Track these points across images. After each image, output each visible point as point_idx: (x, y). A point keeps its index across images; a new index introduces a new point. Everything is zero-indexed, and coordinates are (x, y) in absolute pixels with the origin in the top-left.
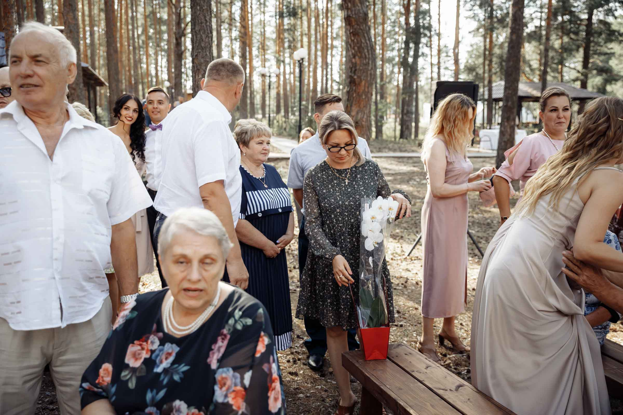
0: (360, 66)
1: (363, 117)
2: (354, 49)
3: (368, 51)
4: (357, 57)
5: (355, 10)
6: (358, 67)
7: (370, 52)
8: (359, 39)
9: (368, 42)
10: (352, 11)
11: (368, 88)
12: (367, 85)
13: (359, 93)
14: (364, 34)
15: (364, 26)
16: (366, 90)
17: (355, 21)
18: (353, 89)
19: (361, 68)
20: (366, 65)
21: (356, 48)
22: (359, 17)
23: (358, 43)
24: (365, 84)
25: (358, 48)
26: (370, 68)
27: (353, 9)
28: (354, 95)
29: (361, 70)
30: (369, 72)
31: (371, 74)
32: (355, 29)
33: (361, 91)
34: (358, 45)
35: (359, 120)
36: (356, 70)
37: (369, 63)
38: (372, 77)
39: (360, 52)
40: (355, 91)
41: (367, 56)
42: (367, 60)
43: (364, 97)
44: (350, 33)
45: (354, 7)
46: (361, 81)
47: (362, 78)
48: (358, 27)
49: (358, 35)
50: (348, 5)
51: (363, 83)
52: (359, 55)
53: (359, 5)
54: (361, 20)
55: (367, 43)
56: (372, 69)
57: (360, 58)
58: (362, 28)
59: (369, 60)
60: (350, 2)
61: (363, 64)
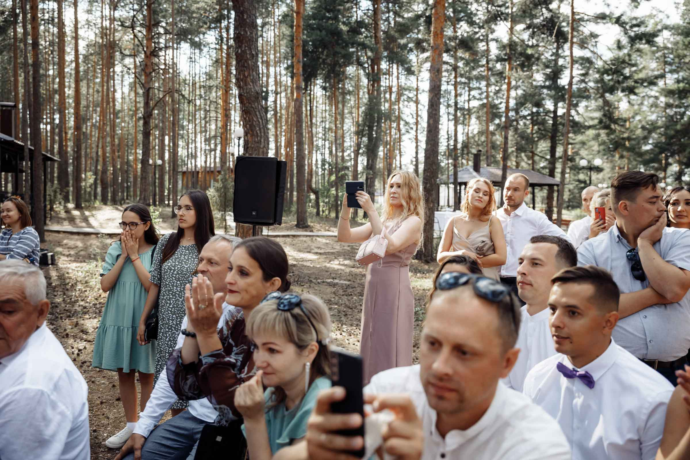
3: (260, 129)
4: (249, 135)
5: (247, 89)
6: (250, 145)
7: (262, 131)
8: (251, 118)
9: (260, 121)
10: (243, 90)
14: (255, 112)
15: (256, 104)
17: (247, 99)
19: (253, 146)
20: (258, 143)
21: (248, 126)
22: (251, 95)
23: (250, 121)
25: (250, 126)
26: (262, 146)
27: (245, 87)
29: (253, 148)
30: (261, 150)
32: (247, 107)
34: (250, 123)
36: (248, 148)
37: (261, 142)
39: (252, 130)
41: (259, 134)
42: (259, 138)
45: (246, 85)
48: (250, 105)
49: (250, 114)
52: (251, 133)
53: (251, 84)
54: (253, 99)
56: (264, 147)
57: (252, 136)
58: (253, 106)
59: (261, 138)
60: (242, 81)
61: (255, 142)
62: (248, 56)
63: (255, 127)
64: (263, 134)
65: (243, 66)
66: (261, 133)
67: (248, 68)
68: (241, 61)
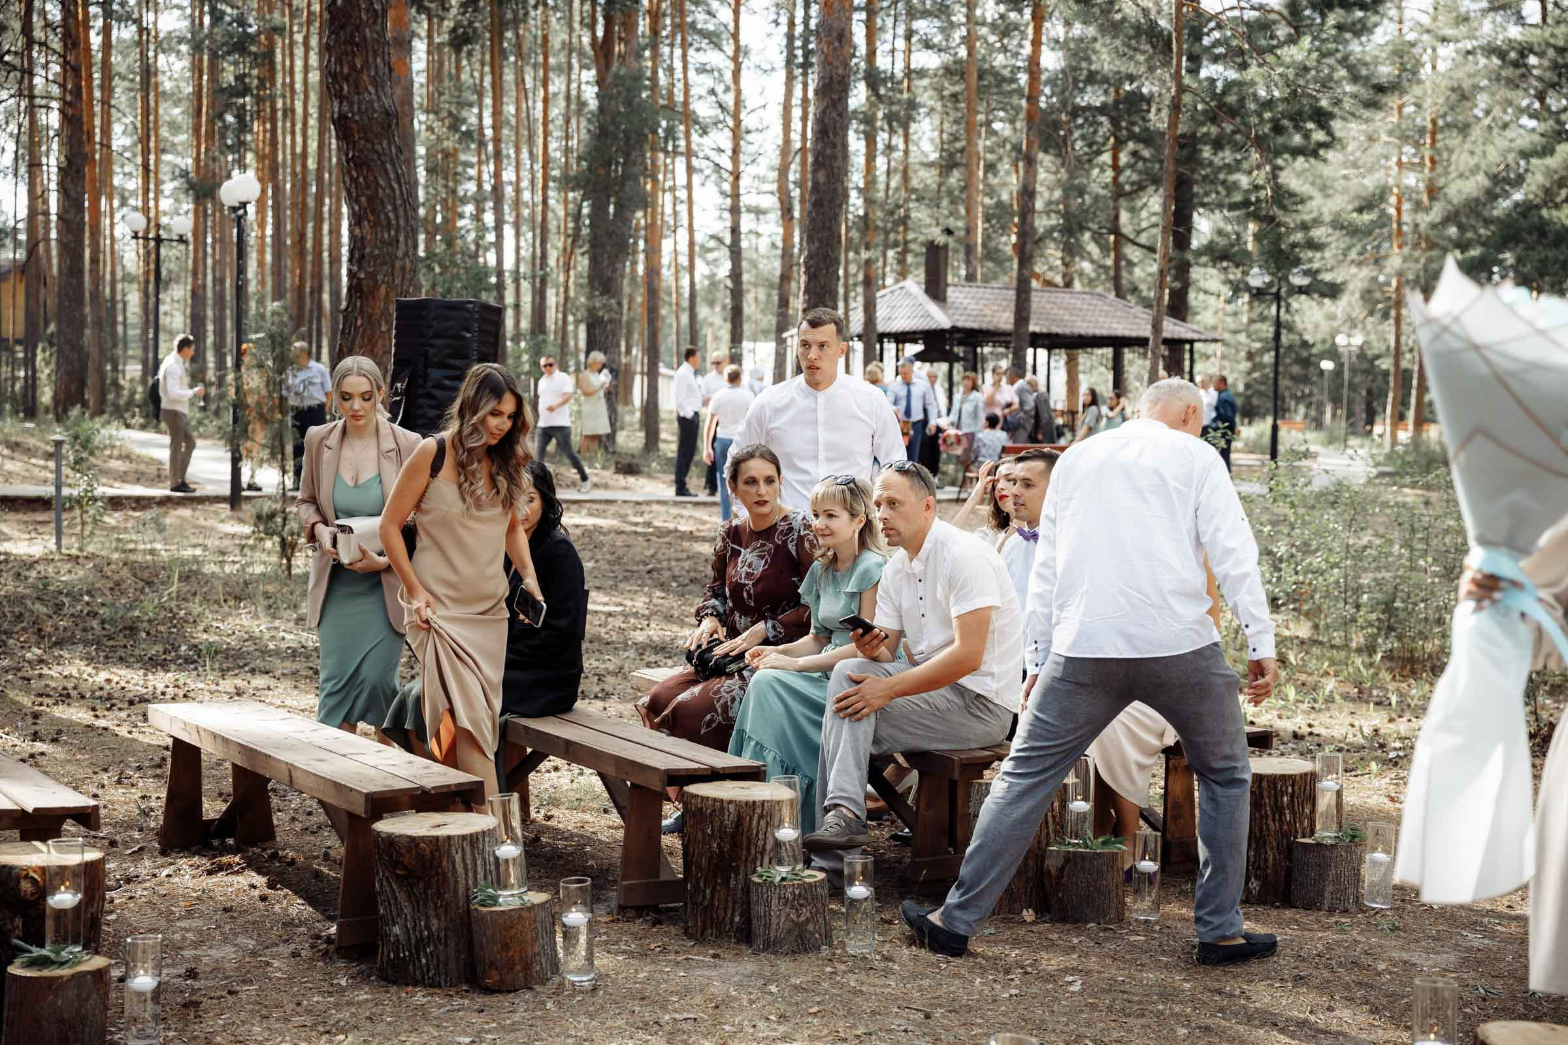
0: (375, 246)
2: (357, 201)
3: (395, 209)
4: (363, 224)
5: (360, 103)
6: (368, 250)
7: (401, 213)
8: (371, 178)
9: (396, 186)
10: (351, 106)
13: (370, 317)
14: (383, 163)
15: (385, 143)
17: (361, 129)
18: (356, 305)
19: (377, 252)
20: (390, 244)
21: (363, 199)
22: (370, 118)
23: (368, 187)
24: (387, 293)
25: (370, 199)
26: (400, 253)
27: (356, 98)
28: (359, 322)
29: (376, 257)
30: (398, 264)
31: (403, 268)
32: (361, 151)
33: (378, 312)
34: (369, 193)
36: (363, 256)
37: (398, 241)
38: (409, 276)
39: (373, 211)
40: (362, 311)
41: (393, 222)
42: (393, 233)
44: (348, 161)
45: (358, 93)
46: (376, 286)
47: (380, 277)
48: (369, 146)
49: (368, 166)
50: (342, 89)
51: (383, 289)
52: (371, 217)
53: (370, 88)
54: (377, 129)
55: (393, 190)
56: (406, 254)
57: (375, 225)
58: (378, 147)
59: (398, 231)
60: (347, 81)
61: (383, 242)
62: (364, 17)
63: (382, 202)
64: (402, 222)
65: (350, 41)
66: (397, 217)
67: (363, 45)
68: (342, 27)
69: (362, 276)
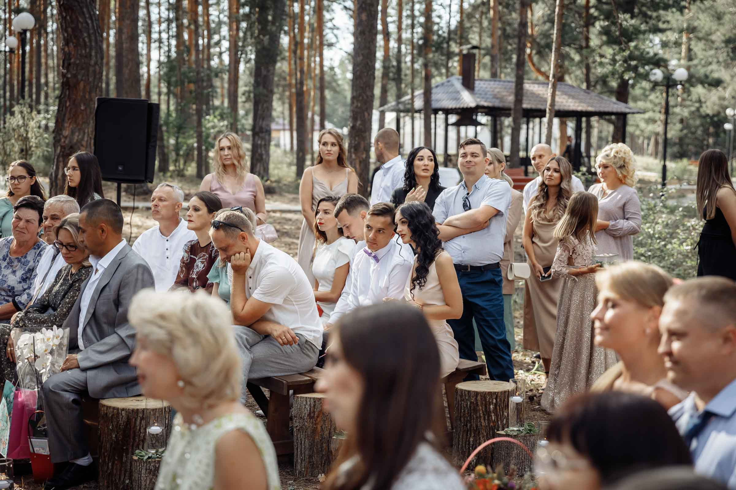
0: (77, 58)
1: (82, 139)
2: (66, 31)
3: (89, 36)
4: (71, 44)
6: (72, 60)
8: (74, 17)
9: (89, 22)
11: (90, 93)
12: (88, 88)
13: (75, 101)
14: (81, 8)
16: (87, 97)
18: (65, 94)
19: (78, 62)
20: (86, 57)
21: (69, 30)
23: (72, 22)
24: (85, 87)
25: (73, 29)
26: (92, 62)
28: (68, 104)
29: (77, 65)
30: (91, 69)
31: (94, 71)
33: (79, 98)
34: (73, 26)
35: (76, 144)
36: (69, 64)
37: (91, 55)
38: (97, 76)
39: (75, 37)
40: (69, 98)
41: (88, 44)
42: (88, 50)
43: (82, 108)
46: (78, 83)
47: (80, 77)
51: (82, 85)
52: (74, 41)
55: (88, 24)
56: (96, 63)
57: (77, 45)
59: (91, 49)
61: (81, 55)
63: (81, 31)
64: (93, 44)
66: (90, 41)
69: (69, 76)
